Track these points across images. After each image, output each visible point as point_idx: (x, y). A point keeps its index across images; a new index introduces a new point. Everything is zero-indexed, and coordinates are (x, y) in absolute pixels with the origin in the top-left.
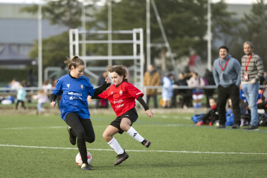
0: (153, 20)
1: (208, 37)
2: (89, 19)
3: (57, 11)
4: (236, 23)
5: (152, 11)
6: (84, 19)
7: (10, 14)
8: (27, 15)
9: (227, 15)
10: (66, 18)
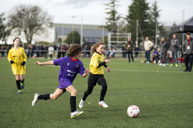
0: (139, 31)
1: (157, 36)
2: (120, 30)
3: (110, 27)
4: (166, 32)
5: (139, 28)
6: (118, 30)
7: (96, 28)
8: (101, 29)
9: (164, 30)
10: (113, 30)
